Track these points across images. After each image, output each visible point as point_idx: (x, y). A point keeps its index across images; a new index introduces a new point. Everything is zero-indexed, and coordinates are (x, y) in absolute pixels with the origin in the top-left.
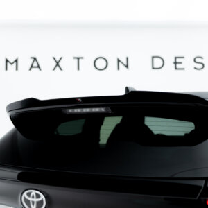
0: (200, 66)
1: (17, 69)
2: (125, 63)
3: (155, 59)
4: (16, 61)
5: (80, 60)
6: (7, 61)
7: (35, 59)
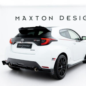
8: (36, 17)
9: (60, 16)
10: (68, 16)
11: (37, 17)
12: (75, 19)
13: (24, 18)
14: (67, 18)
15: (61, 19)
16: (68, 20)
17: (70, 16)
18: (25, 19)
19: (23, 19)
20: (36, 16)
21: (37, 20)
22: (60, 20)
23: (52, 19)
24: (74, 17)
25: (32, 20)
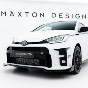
0: (68, 17)
1: (5, 16)
2: (43, 15)
3: (53, 14)
4: (5, 13)
5: (28, 13)
6: (2, 12)
7: (12, 12)
8: (26, 13)
9: (52, 13)
10: (60, 14)
11: (27, 13)
13: (12, 14)
14: (60, 16)
15: (53, 16)
16: (60, 17)
17: (62, 14)
18: (13, 15)
19: (11, 15)
20: (26, 12)
21: (27, 16)
22: (52, 17)
23: (43, 16)
24: (66, 15)
25: (21, 16)
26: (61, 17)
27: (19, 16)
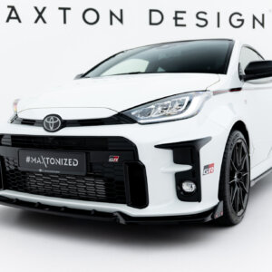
8: (62, 11)
9: (151, 11)
10: (177, 12)
11: (65, 9)
12: (203, 23)
13: (13, 15)
14: (176, 18)
15: (153, 22)
16: (177, 25)
17: (184, 12)
18: (17, 18)
19: (9, 18)
20: (60, 8)
21: (65, 22)
22: (151, 24)
23: (121, 21)
25: (44, 22)
26: (179, 22)
27: (36, 22)
